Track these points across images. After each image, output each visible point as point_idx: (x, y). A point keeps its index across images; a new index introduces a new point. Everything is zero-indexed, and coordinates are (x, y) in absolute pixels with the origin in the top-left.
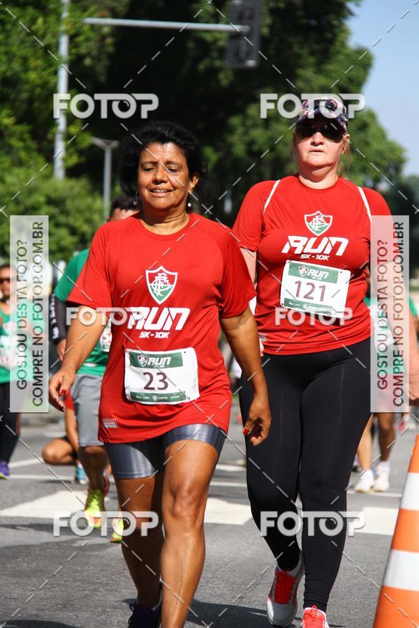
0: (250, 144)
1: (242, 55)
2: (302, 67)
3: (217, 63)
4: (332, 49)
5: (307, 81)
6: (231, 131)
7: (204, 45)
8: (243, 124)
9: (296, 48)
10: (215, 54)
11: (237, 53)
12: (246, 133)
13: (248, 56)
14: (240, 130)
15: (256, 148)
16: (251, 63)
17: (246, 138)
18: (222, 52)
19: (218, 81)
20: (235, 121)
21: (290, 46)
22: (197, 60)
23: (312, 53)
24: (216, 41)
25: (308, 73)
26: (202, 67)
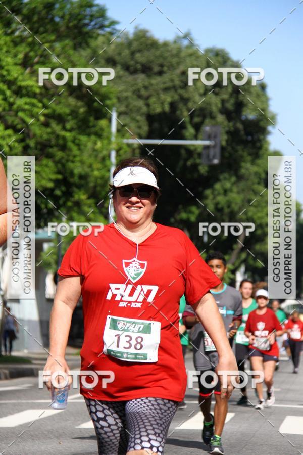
0: (217, 204)
1: (211, 156)
2: (244, 161)
3: (198, 161)
4: (261, 152)
5: (247, 169)
6: (206, 197)
7: (190, 152)
8: (212, 193)
9: (240, 152)
10: (196, 156)
11: (208, 156)
12: (214, 198)
13: (214, 157)
14: (211, 197)
15: (220, 206)
16: (216, 161)
17: (214, 201)
18: (200, 155)
19: (198, 171)
20: (208, 192)
21: (237, 151)
22: (186, 160)
23: (250, 154)
24: (196, 149)
25: (249, 165)
26: (189, 163)
